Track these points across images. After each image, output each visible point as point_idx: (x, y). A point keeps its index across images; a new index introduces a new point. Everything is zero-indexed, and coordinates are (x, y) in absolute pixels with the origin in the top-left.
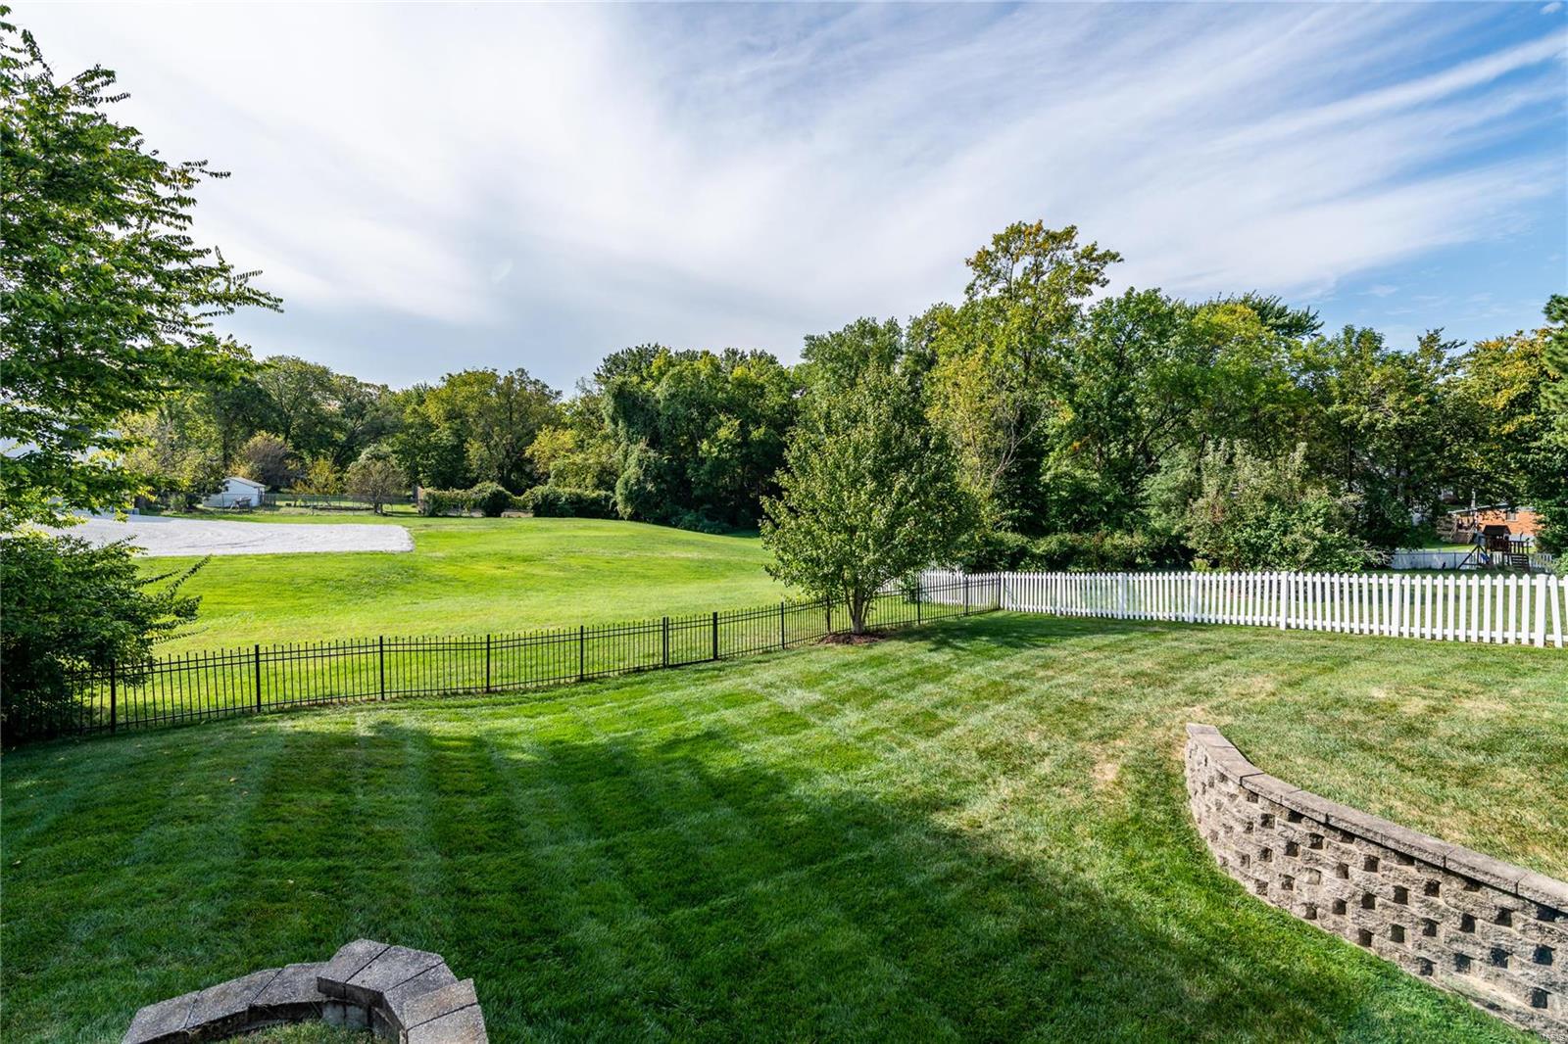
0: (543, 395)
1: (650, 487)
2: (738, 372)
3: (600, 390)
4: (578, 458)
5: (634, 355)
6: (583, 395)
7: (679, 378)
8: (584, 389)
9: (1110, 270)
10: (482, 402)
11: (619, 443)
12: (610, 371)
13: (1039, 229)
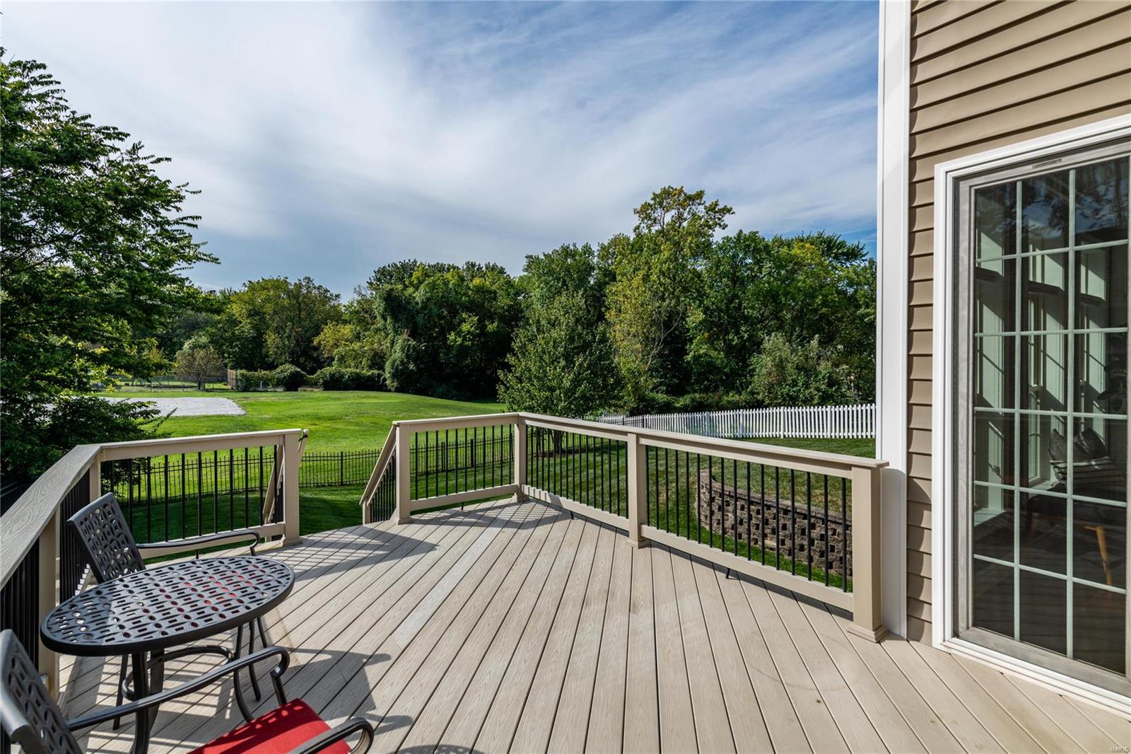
0: (325, 297)
1: (411, 366)
2: (477, 281)
3: (372, 294)
4: (356, 346)
5: (398, 268)
6: (360, 298)
7: (433, 286)
8: (360, 294)
9: (727, 219)
10: (277, 304)
11: (387, 334)
12: (379, 280)
13: (681, 191)
